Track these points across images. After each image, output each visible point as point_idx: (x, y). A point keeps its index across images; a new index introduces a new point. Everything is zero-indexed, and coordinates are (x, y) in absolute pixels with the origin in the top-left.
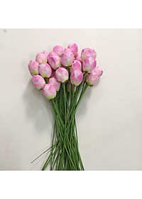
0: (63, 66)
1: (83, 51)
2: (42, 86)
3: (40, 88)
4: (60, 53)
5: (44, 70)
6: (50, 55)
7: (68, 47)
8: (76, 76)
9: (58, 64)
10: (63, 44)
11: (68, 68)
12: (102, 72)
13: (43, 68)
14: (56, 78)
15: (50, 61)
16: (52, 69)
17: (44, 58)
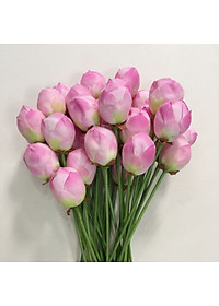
0: (102, 123)
1: (155, 85)
2: (51, 172)
3: (44, 176)
4: (97, 89)
5: (56, 132)
6: (72, 93)
7: (117, 76)
8: (138, 152)
9: (90, 116)
10: (106, 69)
11: (117, 129)
12: (196, 134)
13: (52, 127)
14: (85, 151)
15: (71, 108)
16: (77, 128)
17: (57, 101)
